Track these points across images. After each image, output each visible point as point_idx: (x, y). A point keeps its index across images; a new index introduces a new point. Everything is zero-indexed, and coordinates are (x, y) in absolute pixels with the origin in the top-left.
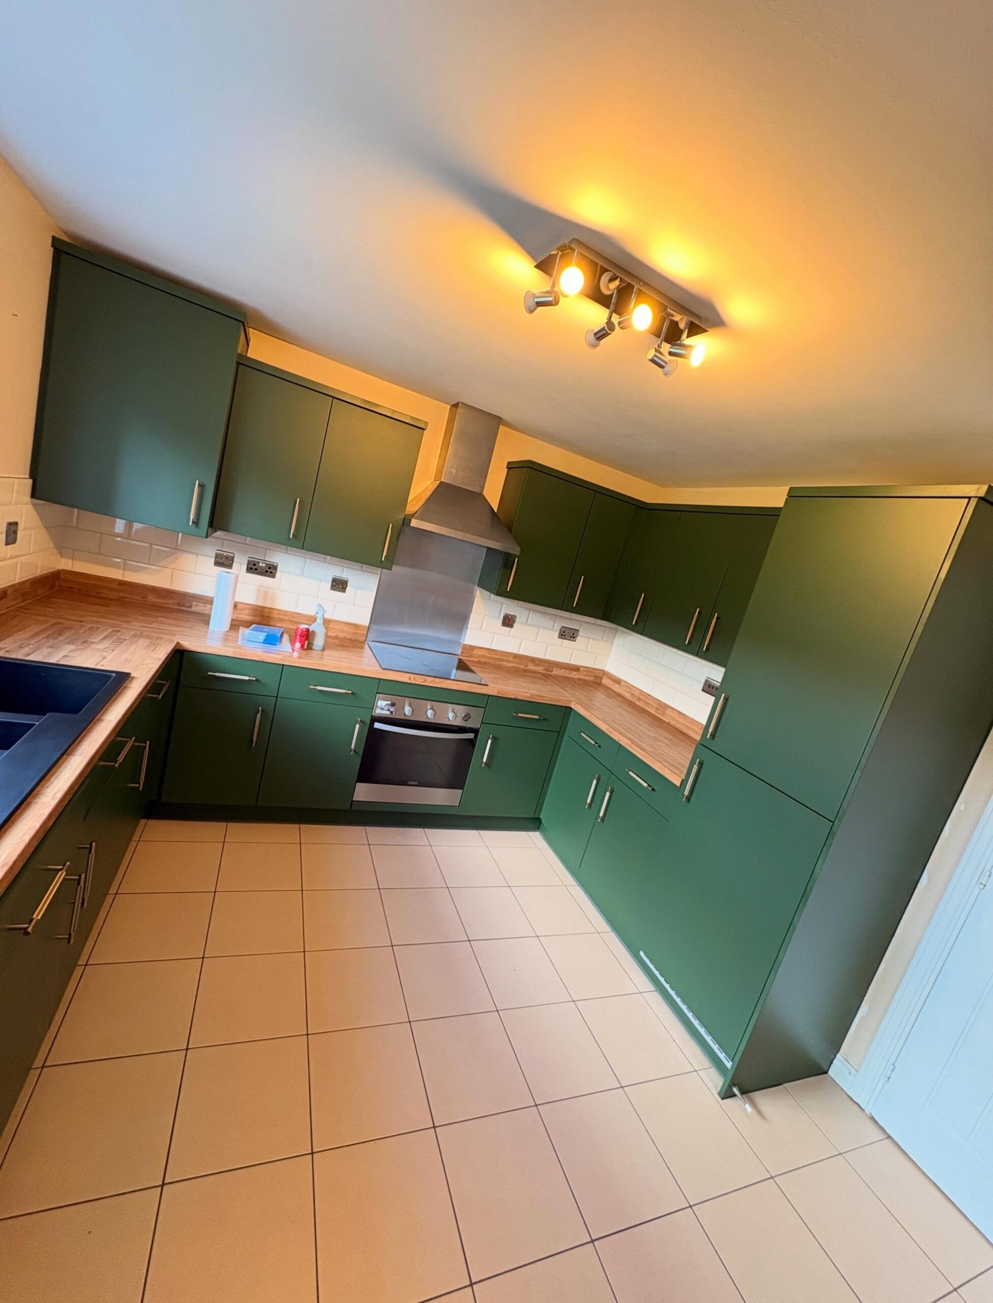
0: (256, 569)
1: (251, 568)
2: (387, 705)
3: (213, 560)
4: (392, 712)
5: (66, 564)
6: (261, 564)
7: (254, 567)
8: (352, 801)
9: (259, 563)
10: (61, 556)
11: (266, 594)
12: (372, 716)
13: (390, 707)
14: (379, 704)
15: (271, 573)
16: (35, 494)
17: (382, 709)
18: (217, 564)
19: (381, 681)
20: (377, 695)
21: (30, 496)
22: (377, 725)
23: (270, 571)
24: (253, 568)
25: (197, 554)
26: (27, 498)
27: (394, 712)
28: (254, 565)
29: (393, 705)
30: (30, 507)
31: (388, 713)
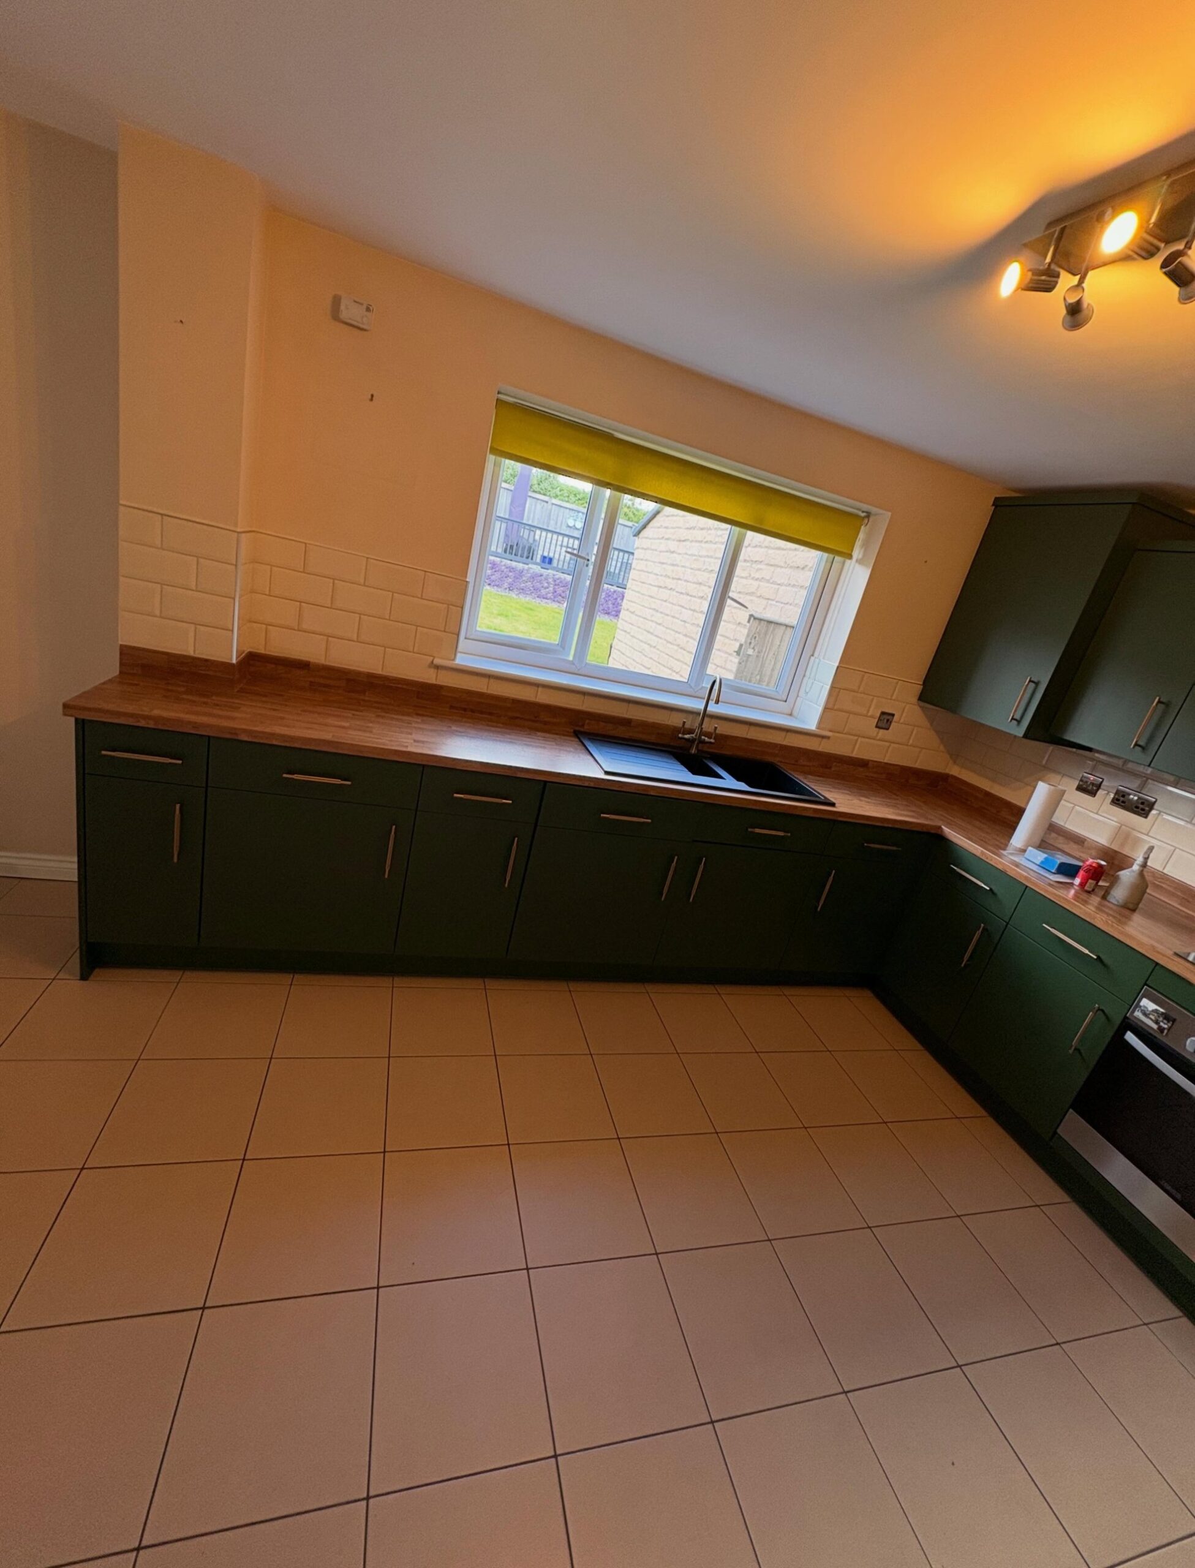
0: (1123, 802)
1: (1118, 800)
2: (1156, 1011)
3: (1076, 783)
4: (1161, 1030)
5: (955, 771)
6: (1131, 796)
7: (1122, 799)
8: (1055, 1133)
9: (1129, 794)
10: (955, 762)
11: (1127, 836)
12: (1126, 1018)
13: (1161, 1019)
14: (1142, 1004)
15: (1143, 810)
16: (922, 698)
17: (1145, 1014)
18: (1080, 788)
19: (1157, 967)
20: (1145, 987)
21: (917, 697)
22: (1130, 1037)
23: (1143, 808)
24: (1120, 800)
25: (1064, 775)
26: (915, 700)
27: (1166, 1031)
28: (1123, 796)
29: (1166, 1017)
30: (917, 708)
31: (1155, 1026)
